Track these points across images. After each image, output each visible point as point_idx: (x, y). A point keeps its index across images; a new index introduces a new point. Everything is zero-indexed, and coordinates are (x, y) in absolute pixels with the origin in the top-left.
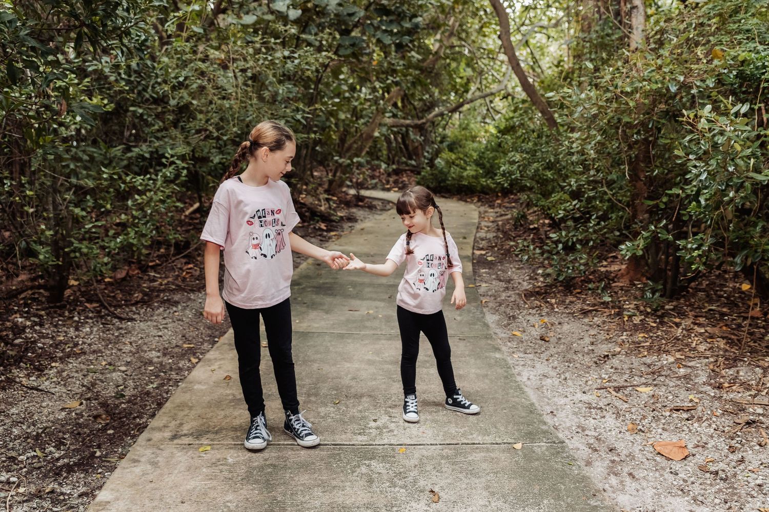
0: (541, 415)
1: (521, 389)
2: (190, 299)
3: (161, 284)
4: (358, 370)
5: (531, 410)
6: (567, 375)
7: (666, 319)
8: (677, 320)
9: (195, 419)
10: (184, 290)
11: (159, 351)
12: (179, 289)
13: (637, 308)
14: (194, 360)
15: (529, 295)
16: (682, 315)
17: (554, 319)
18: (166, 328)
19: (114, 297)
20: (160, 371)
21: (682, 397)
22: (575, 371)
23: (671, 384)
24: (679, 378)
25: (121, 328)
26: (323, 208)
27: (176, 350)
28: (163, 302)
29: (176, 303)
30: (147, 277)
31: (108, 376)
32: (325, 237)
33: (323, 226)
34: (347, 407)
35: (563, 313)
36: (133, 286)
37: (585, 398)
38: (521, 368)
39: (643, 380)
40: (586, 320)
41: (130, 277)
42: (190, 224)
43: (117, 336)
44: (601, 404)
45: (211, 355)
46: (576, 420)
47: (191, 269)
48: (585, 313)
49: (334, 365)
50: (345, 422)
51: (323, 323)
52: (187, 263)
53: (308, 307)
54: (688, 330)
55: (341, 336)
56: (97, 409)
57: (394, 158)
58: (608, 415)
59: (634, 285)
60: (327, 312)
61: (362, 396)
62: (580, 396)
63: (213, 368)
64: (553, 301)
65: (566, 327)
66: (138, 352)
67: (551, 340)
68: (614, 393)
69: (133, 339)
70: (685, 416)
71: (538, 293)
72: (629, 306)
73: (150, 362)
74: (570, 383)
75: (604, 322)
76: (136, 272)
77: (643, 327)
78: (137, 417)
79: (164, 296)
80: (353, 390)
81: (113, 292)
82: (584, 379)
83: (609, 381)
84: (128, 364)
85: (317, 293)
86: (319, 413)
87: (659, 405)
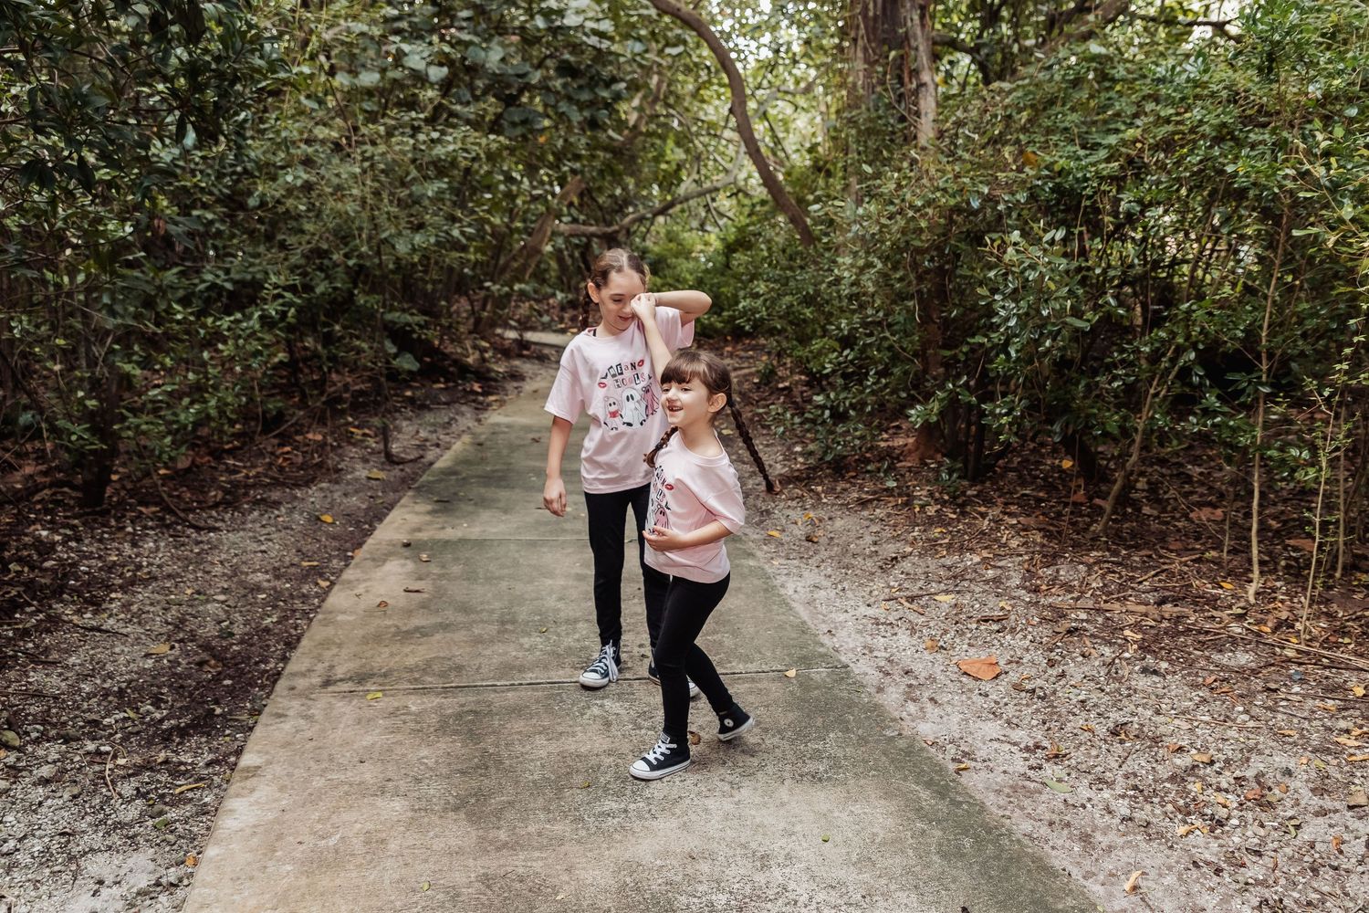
0: (816, 636)
1: (787, 604)
2: (296, 498)
3: (247, 477)
4: (565, 588)
5: (803, 629)
6: (846, 585)
7: (968, 509)
8: (983, 509)
9: (350, 660)
10: (284, 485)
11: (267, 572)
12: (276, 483)
13: (931, 494)
14: (324, 584)
15: (787, 480)
16: (989, 502)
17: (822, 513)
18: (270, 540)
19: (178, 497)
20: (277, 599)
21: (990, 605)
22: (855, 579)
23: (978, 589)
24: (987, 582)
25: (202, 542)
26: (470, 360)
27: (293, 570)
28: (256, 503)
29: (277, 504)
30: (223, 467)
31: (201, 608)
32: (481, 403)
33: (477, 387)
34: (558, 635)
35: (833, 505)
36: (204, 480)
37: (870, 612)
38: (784, 578)
39: (942, 586)
40: (865, 513)
41: (197, 467)
42: (274, 386)
43: (198, 554)
44: (891, 619)
45: (349, 574)
46: (862, 639)
47: (288, 453)
48: (863, 504)
49: (531, 581)
50: (559, 655)
51: (502, 527)
52: (282, 445)
53: (476, 504)
54: (996, 522)
55: (533, 544)
56: (198, 654)
57: (569, 282)
58: (900, 631)
59: (926, 464)
60: (506, 512)
61: (576, 621)
62: (863, 610)
63: (357, 591)
64: (820, 488)
65: (839, 523)
66: (236, 575)
67: (821, 540)
68: (906, 604)
69: (223, 556)
70: (995, 627)
71: (798, 479)
72: (921, 493)
73: (257, 588)
74: (849, 594)
75: (889, 515)
76: (207, 459)
77: (939, 520)
78: (261, 661)
79: (258, 494)
80: (562, 614)
81: (176, 490)
82: (868, 589)
83: (900, 590)
84: (224, 591)
85: (486, 485)
86: (522, 645)
87: (963, 617)
